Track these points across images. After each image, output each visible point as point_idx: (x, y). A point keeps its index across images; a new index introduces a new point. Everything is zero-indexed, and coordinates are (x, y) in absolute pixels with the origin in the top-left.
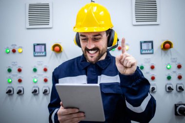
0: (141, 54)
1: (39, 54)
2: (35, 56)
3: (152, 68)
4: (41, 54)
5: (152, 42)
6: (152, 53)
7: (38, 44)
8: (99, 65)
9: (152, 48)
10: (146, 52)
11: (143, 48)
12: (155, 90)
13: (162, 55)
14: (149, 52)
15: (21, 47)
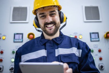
0: (91, 41)
1: (18, 41)
2: (14, 42)
3: (100, 51)
4: (19, 41)
5: (98, 33)
6: (99, 41)
7: (17, 34)
8: (56, 41)
9: (98, 37)
10: (94, 40)
11: (92, 37)
12: (103, 68)
13: (105, 42)
14: (96, 40)
15: (5, 36)
